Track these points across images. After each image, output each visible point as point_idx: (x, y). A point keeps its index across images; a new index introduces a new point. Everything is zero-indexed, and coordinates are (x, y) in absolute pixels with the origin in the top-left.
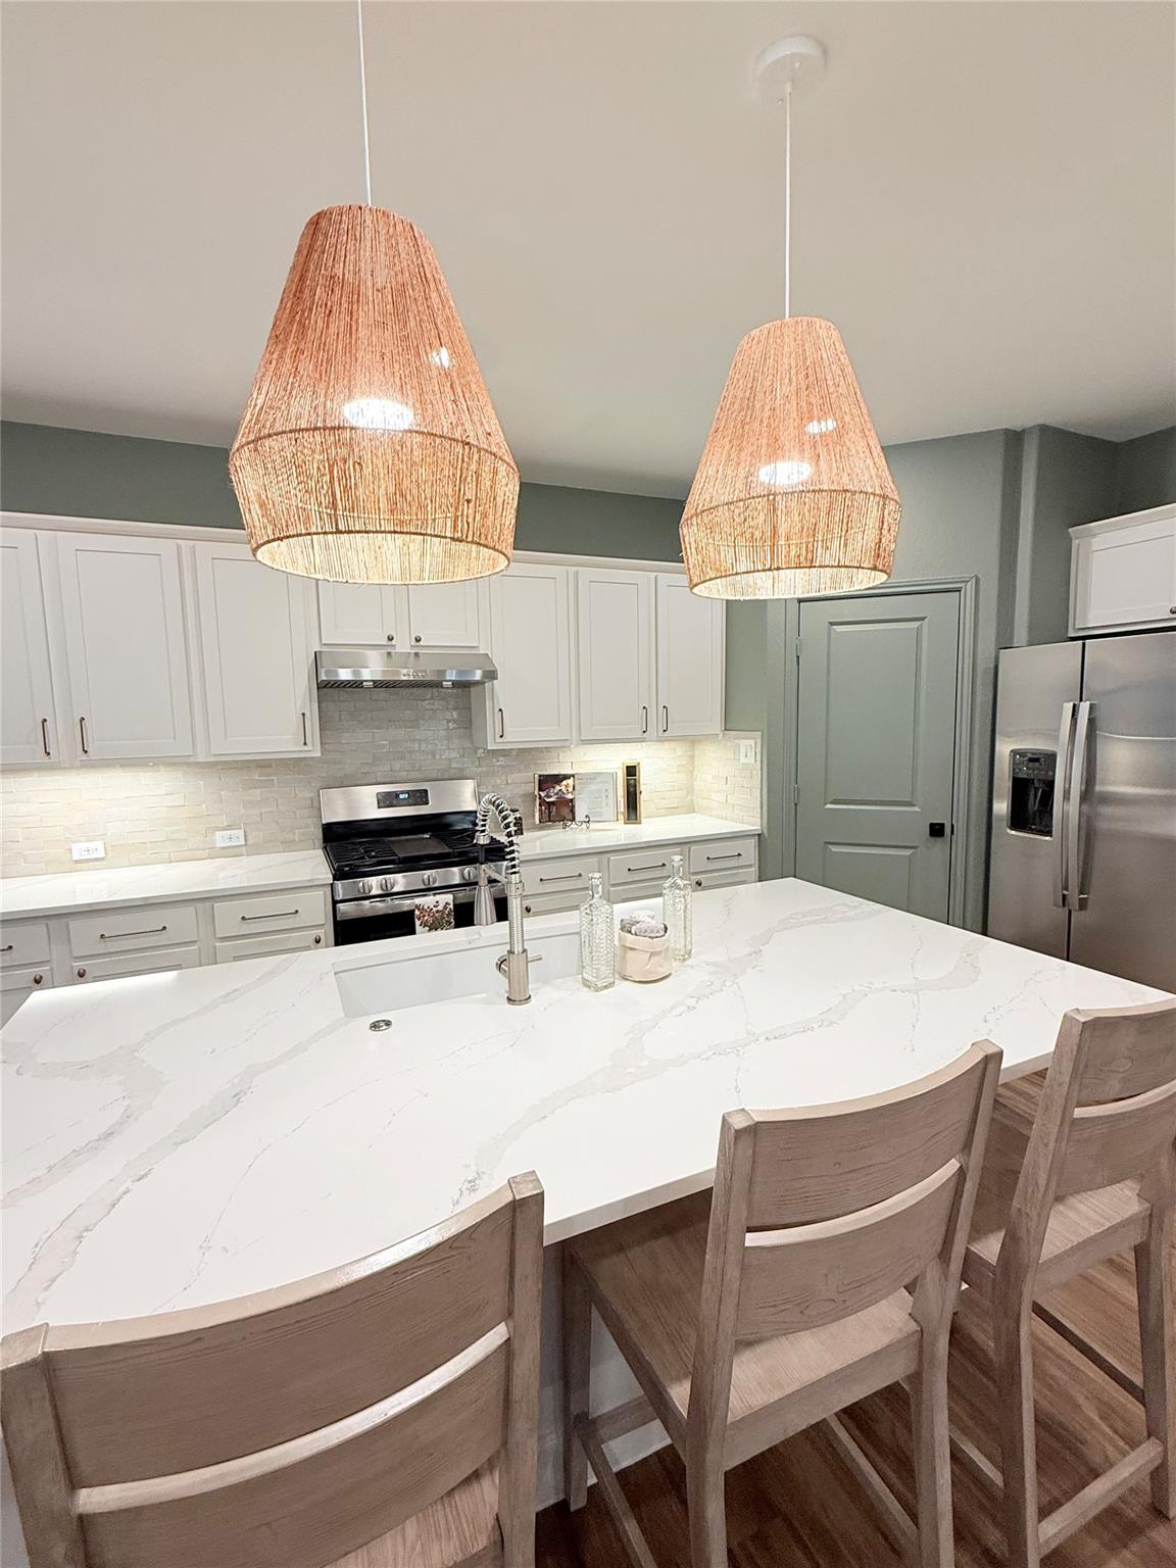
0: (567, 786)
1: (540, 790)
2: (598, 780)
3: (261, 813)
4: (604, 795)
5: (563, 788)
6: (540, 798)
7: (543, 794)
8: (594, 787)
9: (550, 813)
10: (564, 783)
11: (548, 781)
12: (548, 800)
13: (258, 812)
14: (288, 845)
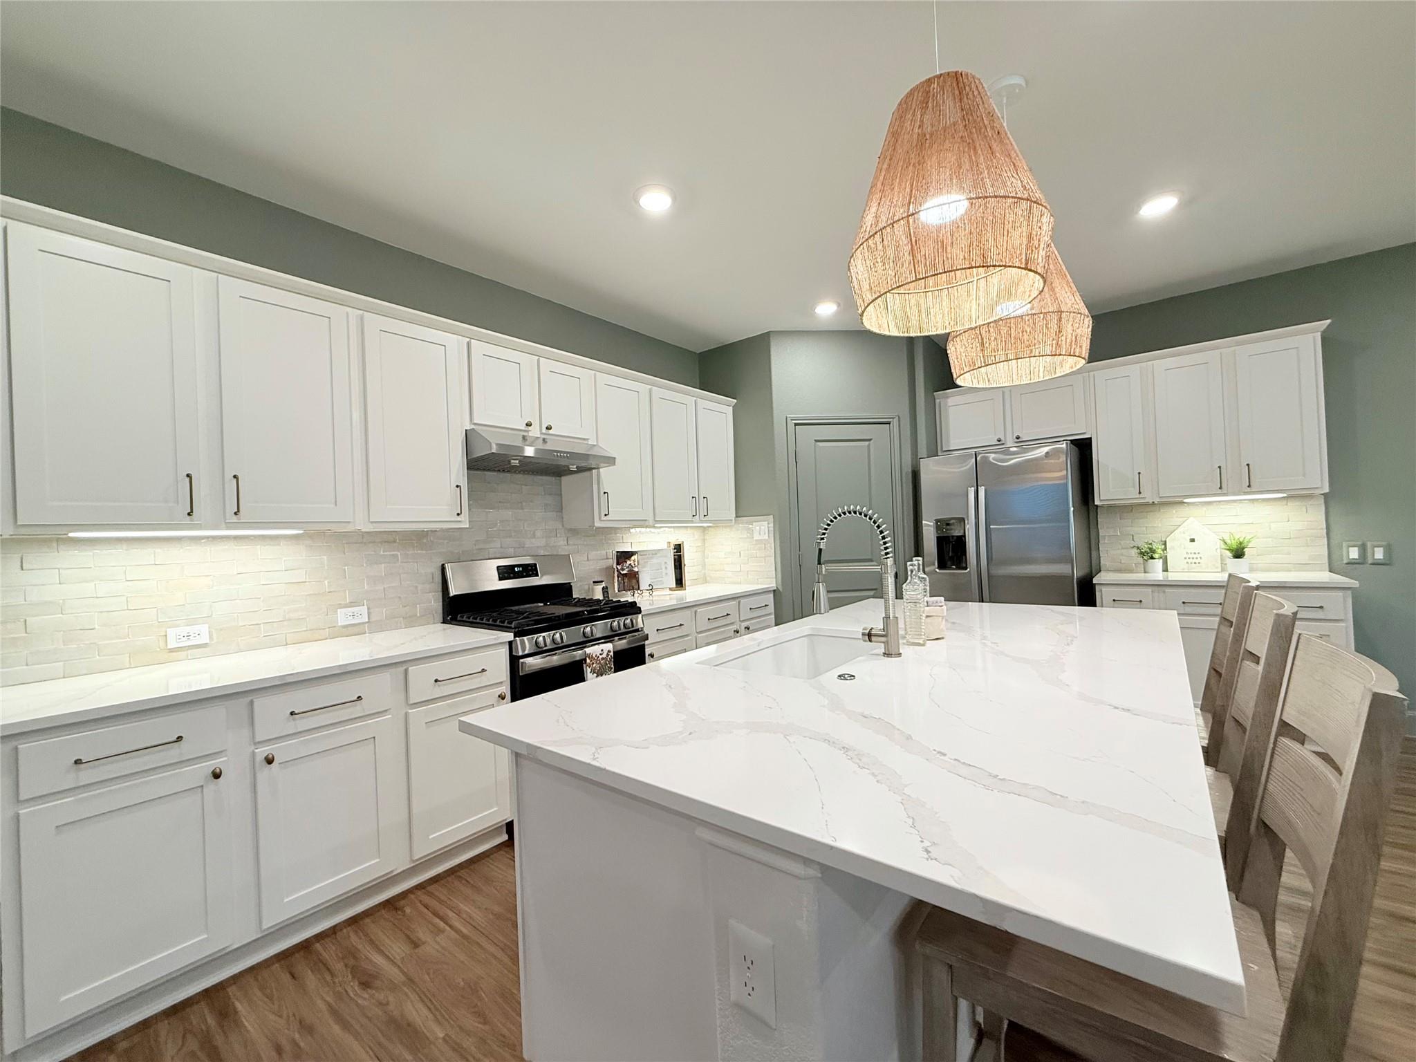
0: (634, 561)
1: (618, 564)
2: (658, 555)
3: (384, 589)
4: (664, 567)
5: (632, 562)
6: (617, 571)
7: (619, 567)
8: (655, 561)
9: (624, 583)
10: (633, 558)
11: (624, 556)
12: (622, 572)
13: (382, 588)
14: (411, 621)
